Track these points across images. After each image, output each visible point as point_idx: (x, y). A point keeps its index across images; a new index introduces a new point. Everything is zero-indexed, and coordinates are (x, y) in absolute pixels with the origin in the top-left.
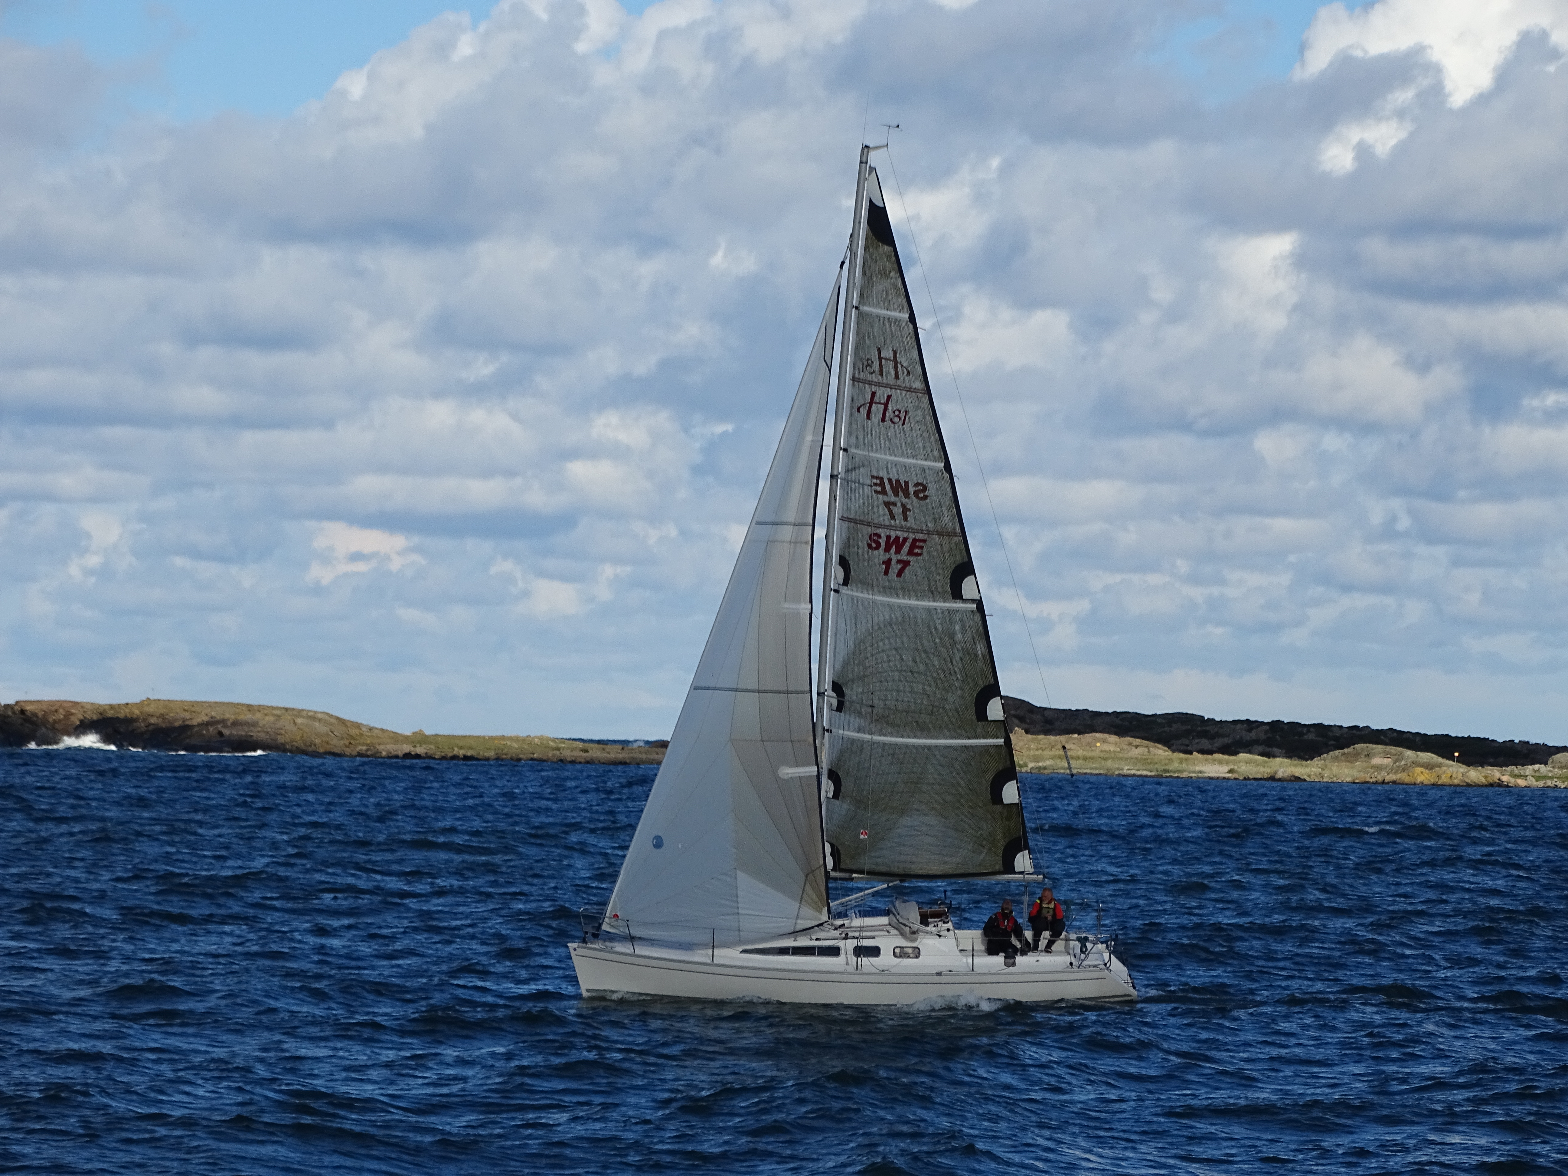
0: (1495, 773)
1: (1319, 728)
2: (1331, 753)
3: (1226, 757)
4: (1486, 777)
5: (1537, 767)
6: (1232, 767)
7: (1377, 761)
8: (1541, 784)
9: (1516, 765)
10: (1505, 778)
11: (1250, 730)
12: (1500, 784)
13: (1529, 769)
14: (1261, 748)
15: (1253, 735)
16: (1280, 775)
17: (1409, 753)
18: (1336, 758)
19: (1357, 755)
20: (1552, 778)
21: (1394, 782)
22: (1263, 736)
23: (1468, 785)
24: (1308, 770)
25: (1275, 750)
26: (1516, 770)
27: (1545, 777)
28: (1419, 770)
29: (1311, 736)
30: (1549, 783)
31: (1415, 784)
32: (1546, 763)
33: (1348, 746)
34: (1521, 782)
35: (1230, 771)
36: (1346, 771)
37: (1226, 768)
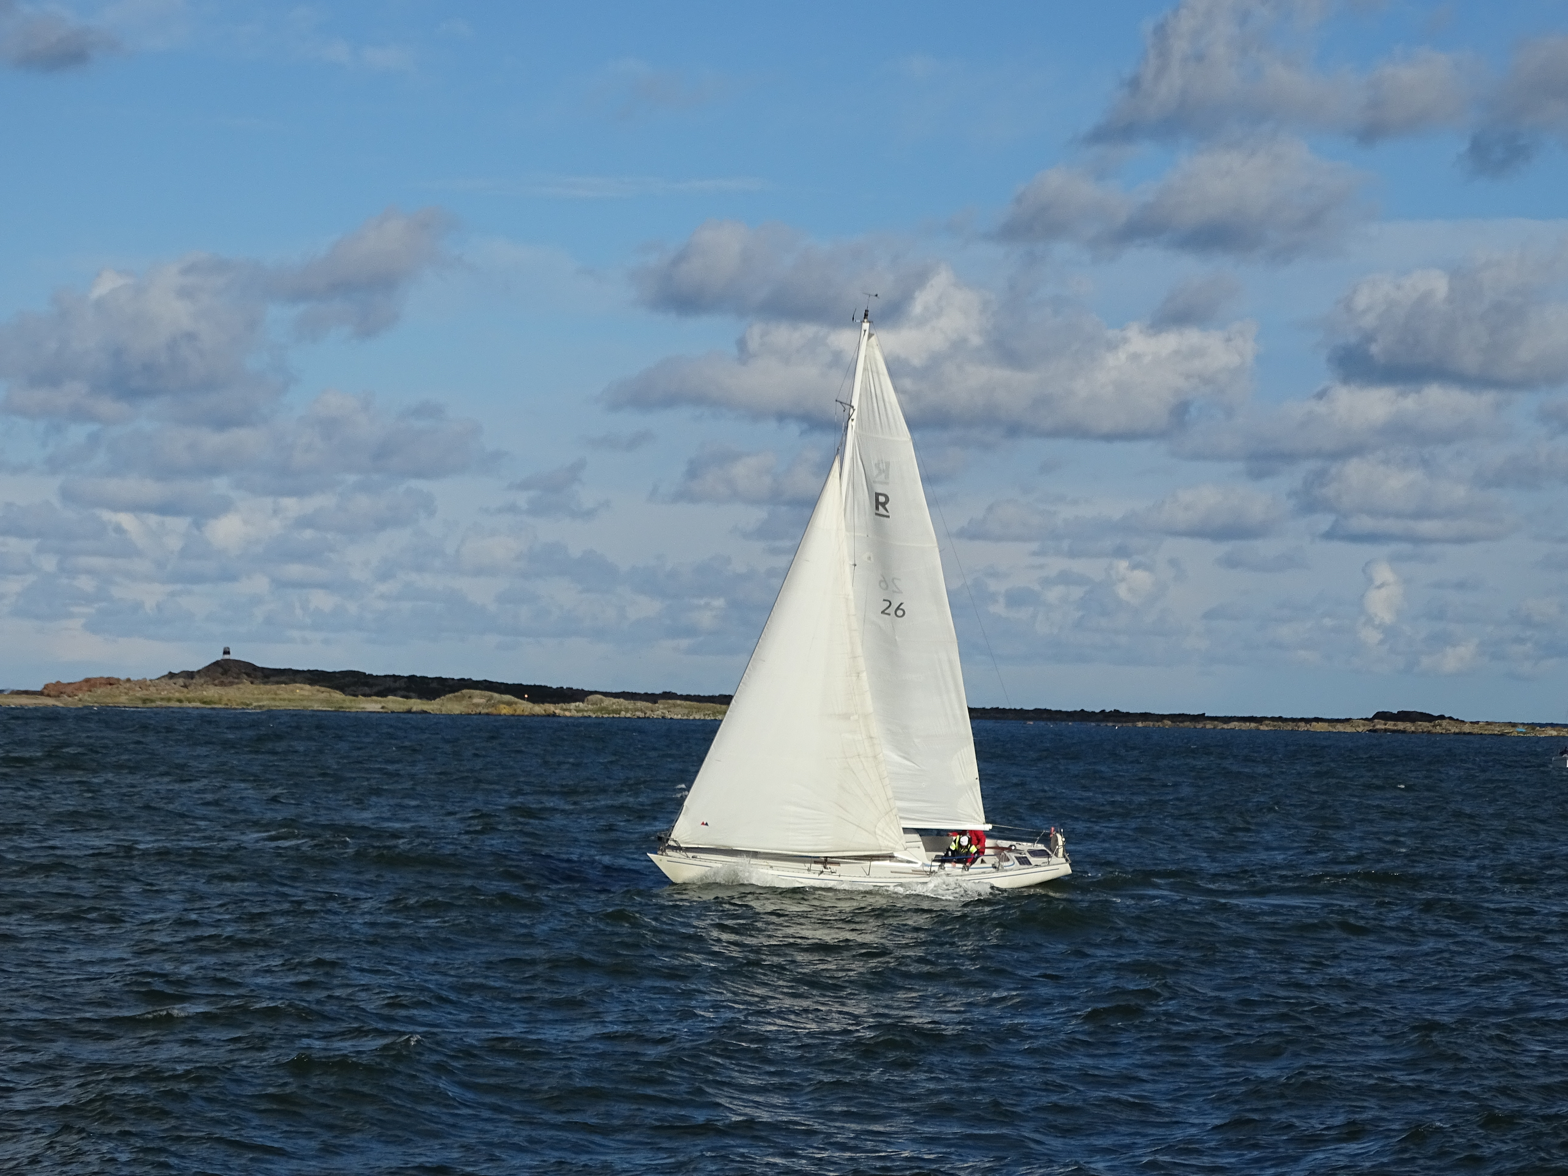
0: (551, 708)
1: (439, 680)
2: (447, 696)
3: (380, 699)
4: (545, 711)
5: (577, 704)
6: (383, 704)
7: (476, 701)
8: (580, 714)
9: (564, 702)
10: (557, 712)
11: (395, 682)
12: (554, 715)
13: (573, 705)
14: (402, 693)
15: (397, 685)
16: (414, 709)
17: (496, 695)
18: (450, 699)
19: (464, 696)
20: (587, 711)
21: (487, 714)
22: (403, 685)
23: (534, 715)
24: (431, 707)
25: (412, 694)
26: (564, 706)
27: (582, 711)
28: (502, 706)
29: (434, 685)
30: (586, 714)
31: (500, 715)
32: (583, 701)
33: (457, 691)
34: (567, 714)
35: (383, 708)
36: (456, 707)
37: (380, 706)
